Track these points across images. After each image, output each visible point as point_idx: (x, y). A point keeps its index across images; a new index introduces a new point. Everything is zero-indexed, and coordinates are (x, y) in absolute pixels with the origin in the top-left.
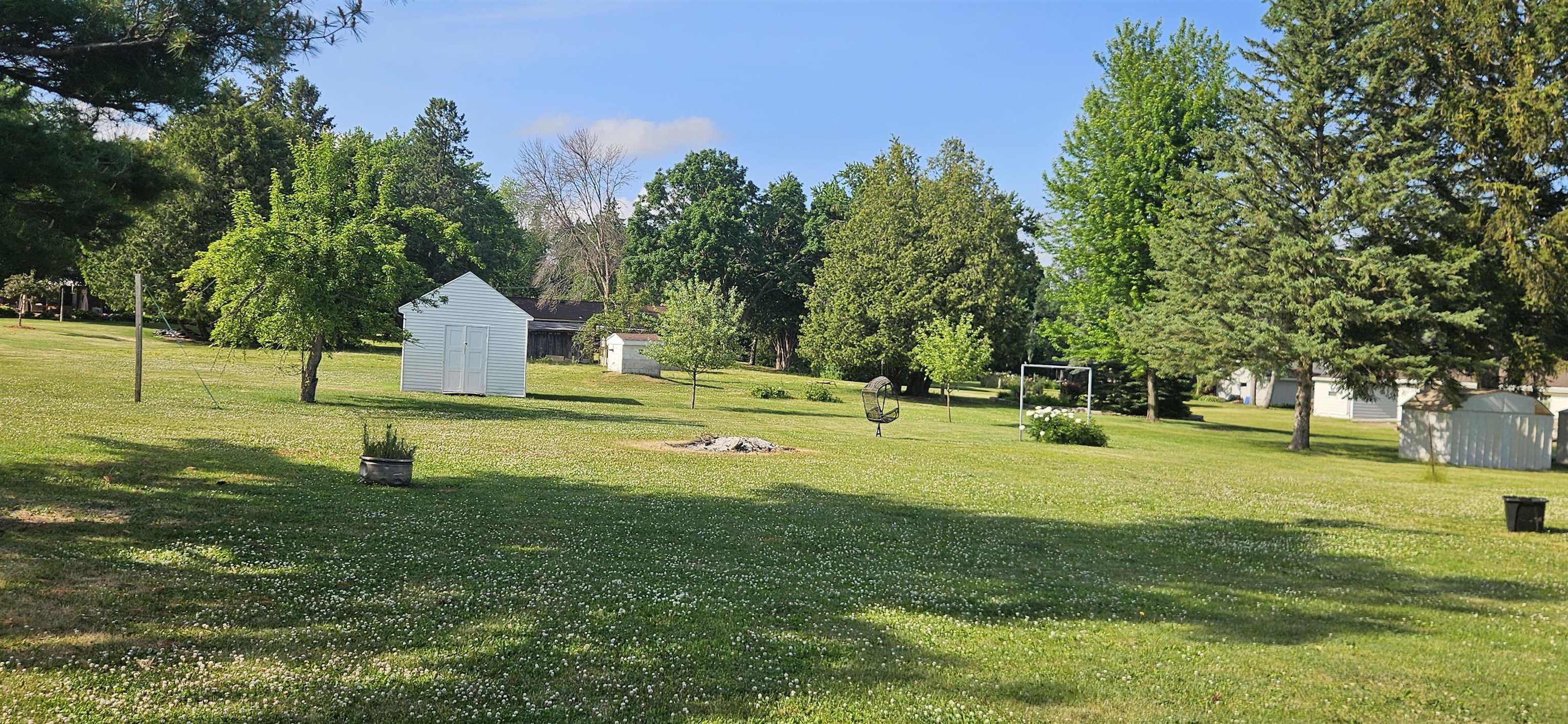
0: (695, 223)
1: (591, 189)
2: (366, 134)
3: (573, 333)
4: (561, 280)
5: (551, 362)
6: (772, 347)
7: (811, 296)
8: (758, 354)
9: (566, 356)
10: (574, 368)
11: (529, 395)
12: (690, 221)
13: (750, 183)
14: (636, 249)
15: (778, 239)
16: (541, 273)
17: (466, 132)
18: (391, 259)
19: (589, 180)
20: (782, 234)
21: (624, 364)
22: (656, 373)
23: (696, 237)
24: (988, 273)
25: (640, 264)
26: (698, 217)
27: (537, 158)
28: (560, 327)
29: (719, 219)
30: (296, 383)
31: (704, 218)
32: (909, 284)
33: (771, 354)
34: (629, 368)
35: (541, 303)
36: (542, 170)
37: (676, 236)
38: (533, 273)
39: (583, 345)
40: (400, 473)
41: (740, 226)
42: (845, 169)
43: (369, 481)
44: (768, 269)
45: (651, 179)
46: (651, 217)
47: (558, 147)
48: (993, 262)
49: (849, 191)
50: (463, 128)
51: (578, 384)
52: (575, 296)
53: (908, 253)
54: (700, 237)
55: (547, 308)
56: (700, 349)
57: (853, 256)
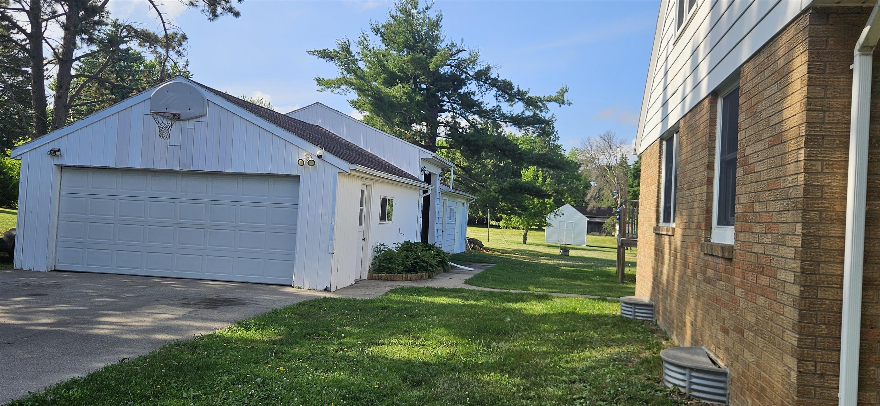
1: (612, 157)
2: (513, 135)
3: (602, 223)
4: (599, 198)
5: (594, 235)
9: (600, 233)
10: (603, 238)
11: (587, 246)
14: (633, 184)
16: (589, 196)
17: (558, 138)
18: (549, 203)
19: (612, 154)
27: (587, 144)
28: (598, 220)
30: (521, 239)
35: (589, 209)
36: (590, 149)
38: (585, 194)
39: (607, 229)
40: (567, 254)
43: (561, 255)
47: (599, 139)
50: (557, 136)
51: (605, 243)
52: (605, 205)
55: (591, 211)
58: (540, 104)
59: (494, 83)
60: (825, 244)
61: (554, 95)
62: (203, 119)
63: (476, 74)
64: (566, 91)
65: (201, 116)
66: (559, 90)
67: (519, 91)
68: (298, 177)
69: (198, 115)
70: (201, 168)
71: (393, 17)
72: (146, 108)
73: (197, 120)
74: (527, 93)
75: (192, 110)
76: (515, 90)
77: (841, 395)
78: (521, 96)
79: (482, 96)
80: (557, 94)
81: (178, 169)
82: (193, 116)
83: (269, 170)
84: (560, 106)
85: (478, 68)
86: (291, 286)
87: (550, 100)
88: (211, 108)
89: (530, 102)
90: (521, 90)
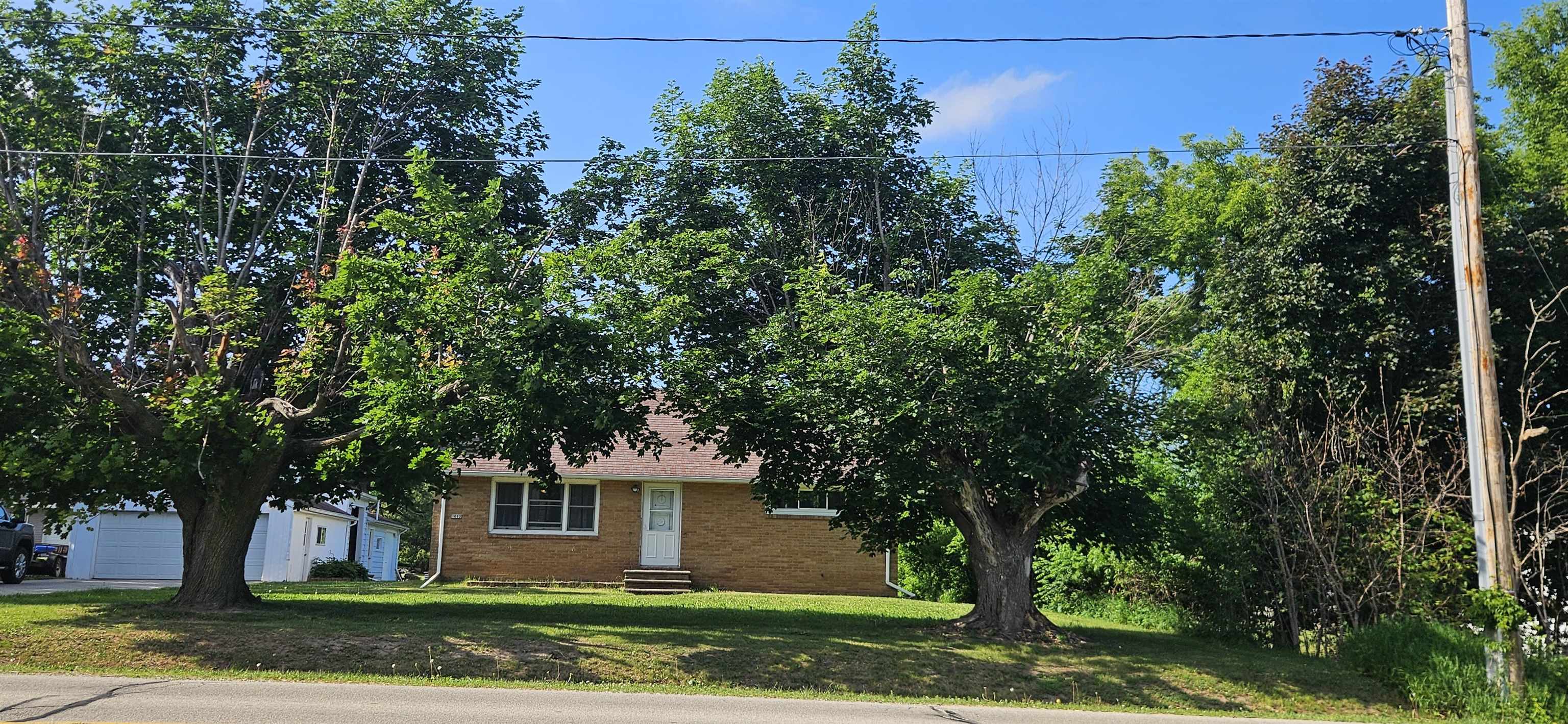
68: (268, 514)
86: (260, 581)
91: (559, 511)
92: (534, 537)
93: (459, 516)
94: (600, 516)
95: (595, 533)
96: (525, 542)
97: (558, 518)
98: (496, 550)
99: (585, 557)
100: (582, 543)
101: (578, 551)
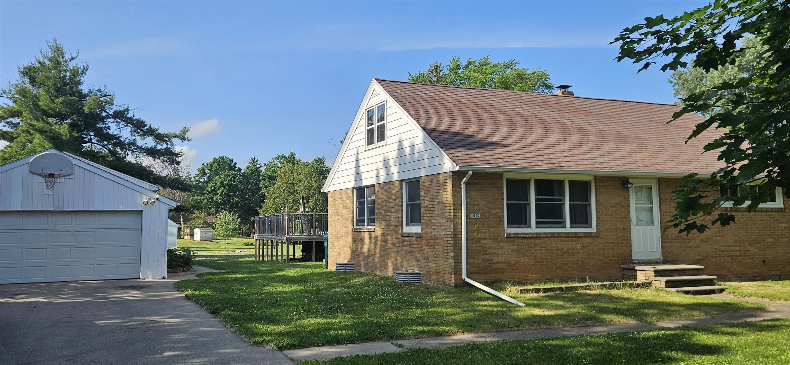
0: (218, 184)
6: (249, 229)
7: (261, 213)
8: (244, 232)
12: (216, 184)
13: (239, 167)
15: (251, 187)
20: (252, 186)
21: (200, 238)
22: (211, 240)
23: (219, 190)
24: (315, 204)
25: (197, 200)
26: (219, 183)
29: (227, 183)
31: (222, 183)
32: (292, 208)
33: (249, 232)
34: (202, 239)
37: (211, 190)
41: (236, 185)
42: (277, 156)
44: (247, 199)
45: (201, 167)
46: (201, 182)
48: (316, 200)
49: (279, 165)
53: (291, 198)
54: (220, 190)
56: (228, 232)
57: (274, 199)
58: (167, 139)
59: (130, 121)
60: (458, 230)
61: (178, 132)
62: (71, 177)
63: (114, 112)
64: (188, 131)
65: (69, 175)
66: (182, 129)
67: (150, 127)
68: (142, 211)
69: (68, 174)
70: (71, 209)
71: (40, 63)
72: (25, 169)
73: (65, 177)
74: (157, 130)
75: (63, 171)
76: (148, 127)
77: (463, 267)
78: (151, 132)
79: (120, 131)
80: (180, 132)
81: (52, 209)
82: (64, 175)
83: (121, 208)
84: (182, 142)
85: (115, 108)
86: (139, 279)
87: (175, 136)
88: (76, 169)
89: (160, 138)
90: (152, 127)
91: (561, 207)
92: (546, 236)
93: (478, 216)
94: (597, 212)
95: (593, 229)
96: (538, 241)
97: (560, 215)
98: (513, 250)
99: (589, 254)
100: (587, 240)
101: (583, 248)
